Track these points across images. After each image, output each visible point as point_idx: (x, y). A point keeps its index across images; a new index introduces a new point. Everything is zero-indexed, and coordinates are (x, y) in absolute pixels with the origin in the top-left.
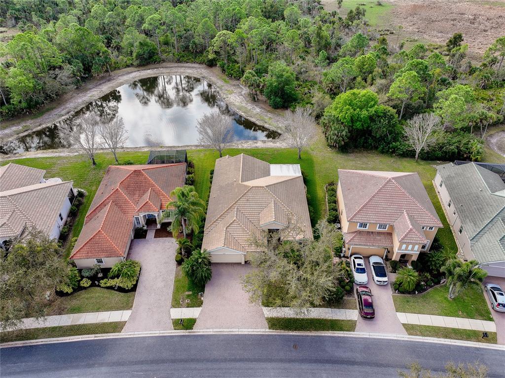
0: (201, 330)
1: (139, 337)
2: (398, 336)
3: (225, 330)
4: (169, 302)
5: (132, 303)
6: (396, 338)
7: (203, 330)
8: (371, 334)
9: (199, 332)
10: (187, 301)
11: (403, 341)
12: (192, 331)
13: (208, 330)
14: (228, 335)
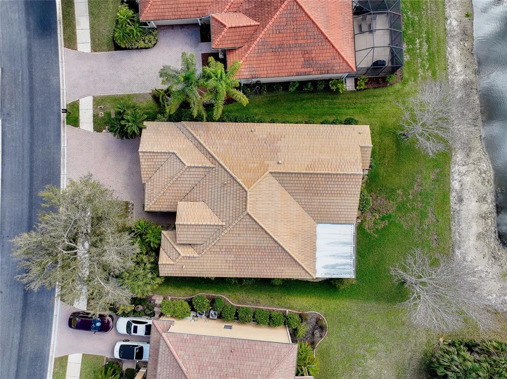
0: (65, 134)
1: (59, 68)
2: (55, 346)
3: (65, 160)
4: (100, 93)
5: (99, 51)
6: (52, 343)
7: (66, 136)
8: (58, 317)
9: (64, 131)
10: (102, 114)
11: (49, 350)
12: (65, 125)
13: (66, 142)
14: (60, 164)
